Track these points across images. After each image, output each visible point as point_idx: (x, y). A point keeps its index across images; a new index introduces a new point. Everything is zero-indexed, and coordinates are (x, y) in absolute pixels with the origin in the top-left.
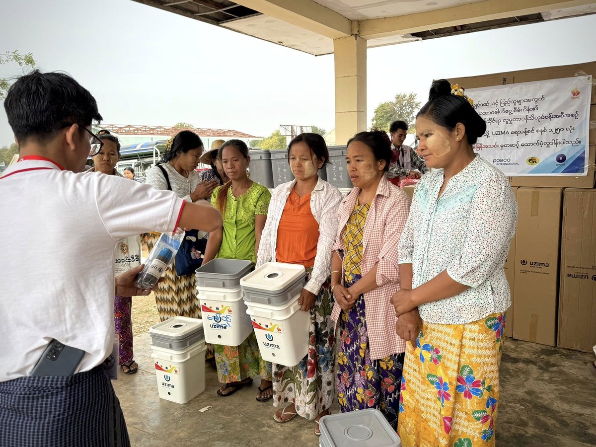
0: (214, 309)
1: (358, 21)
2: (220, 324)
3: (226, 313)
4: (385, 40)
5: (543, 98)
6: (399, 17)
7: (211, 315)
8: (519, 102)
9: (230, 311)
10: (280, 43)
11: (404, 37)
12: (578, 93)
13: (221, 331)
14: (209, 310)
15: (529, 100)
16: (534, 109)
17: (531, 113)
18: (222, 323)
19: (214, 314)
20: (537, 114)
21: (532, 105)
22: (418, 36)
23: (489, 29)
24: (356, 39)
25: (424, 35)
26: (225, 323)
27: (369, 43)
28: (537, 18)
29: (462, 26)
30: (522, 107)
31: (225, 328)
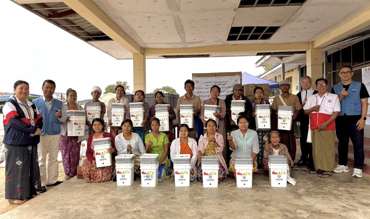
0: (147, 173)
1: (144, 48)
2: (149, 178)
3: (152, 174)
4: (151, 57)
5: (227, 81)
6: (161, 49)
7: (145, 175)
8: (220, 82)
9: (153, 173)
10: (107, 53)
11: (159, 57)
12: (237, 81)
13: (149, 182)
14: (145, 173)
15: (223, 82)
16: (225, 85)
17: (224, 86)
18: (150, 178)
19: (147, 175)
20: (226, 86)
21: (224, 83)
22: (164, 57)
23: (190, 57)
24: (143, 55)
25: (166, 57)
26: (151, 178)
27: (146, 57)
28: (208, 56)
29: (181, 55)
30: (221, 84)
31: (151, 180)
